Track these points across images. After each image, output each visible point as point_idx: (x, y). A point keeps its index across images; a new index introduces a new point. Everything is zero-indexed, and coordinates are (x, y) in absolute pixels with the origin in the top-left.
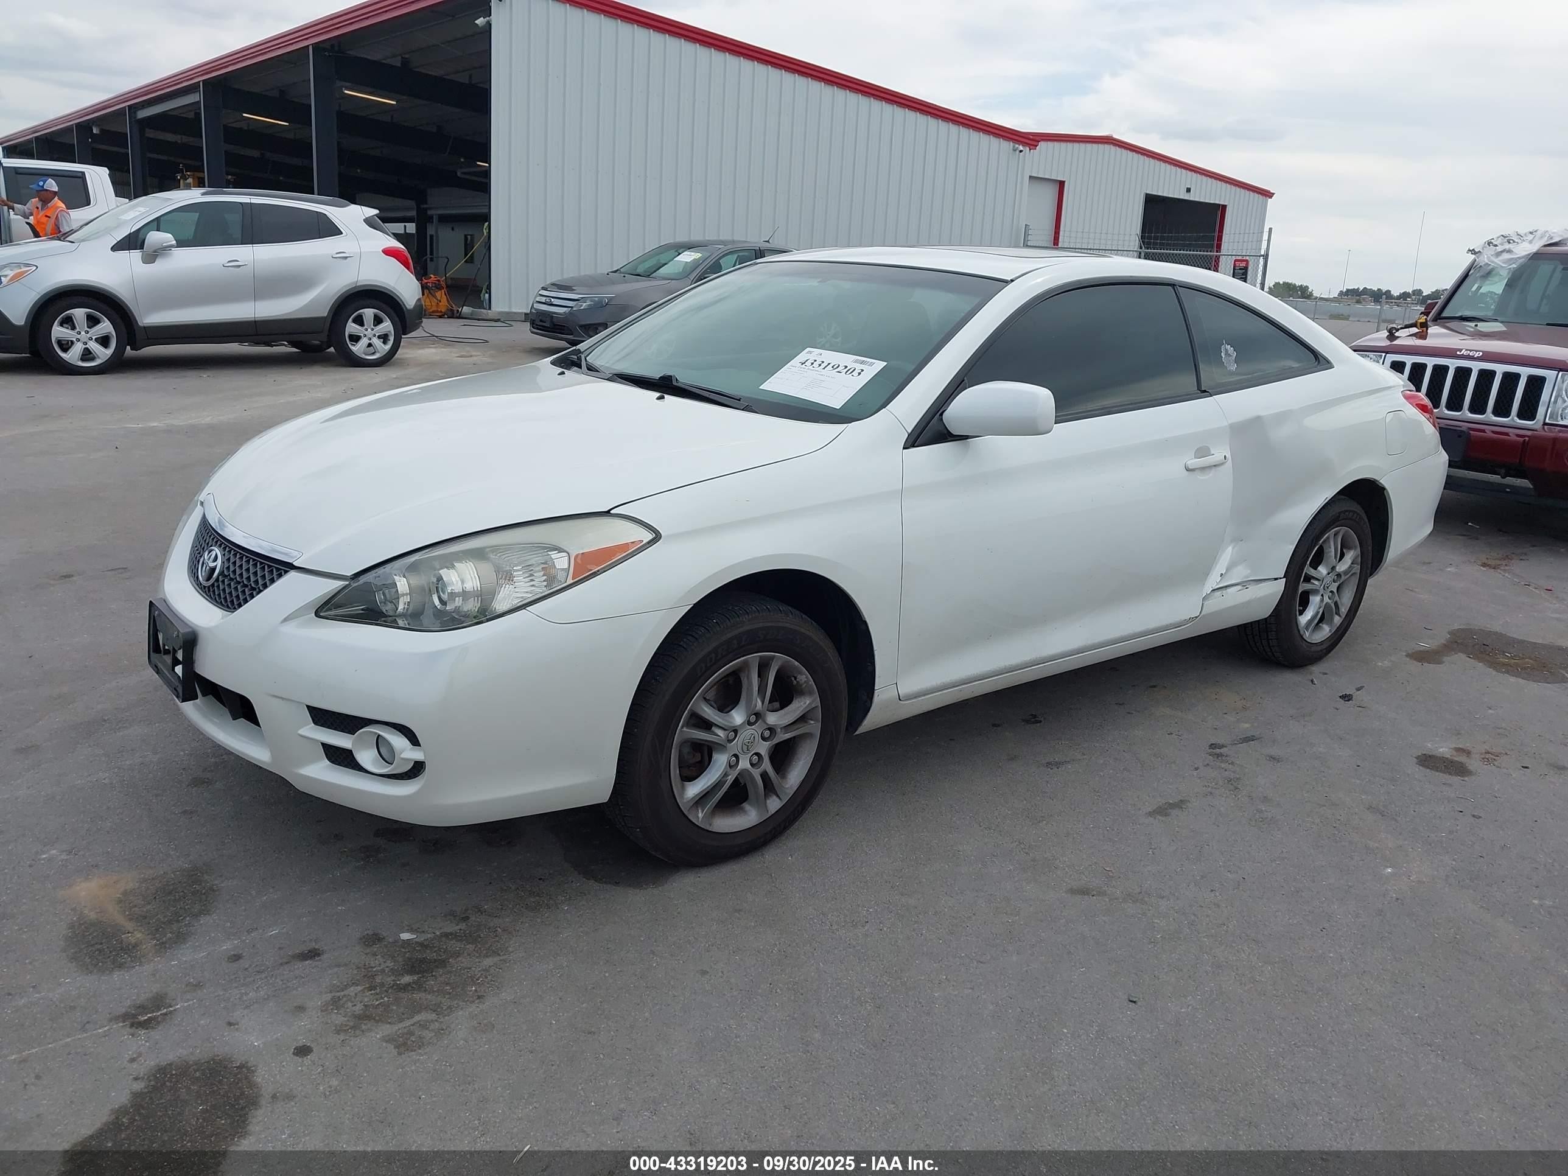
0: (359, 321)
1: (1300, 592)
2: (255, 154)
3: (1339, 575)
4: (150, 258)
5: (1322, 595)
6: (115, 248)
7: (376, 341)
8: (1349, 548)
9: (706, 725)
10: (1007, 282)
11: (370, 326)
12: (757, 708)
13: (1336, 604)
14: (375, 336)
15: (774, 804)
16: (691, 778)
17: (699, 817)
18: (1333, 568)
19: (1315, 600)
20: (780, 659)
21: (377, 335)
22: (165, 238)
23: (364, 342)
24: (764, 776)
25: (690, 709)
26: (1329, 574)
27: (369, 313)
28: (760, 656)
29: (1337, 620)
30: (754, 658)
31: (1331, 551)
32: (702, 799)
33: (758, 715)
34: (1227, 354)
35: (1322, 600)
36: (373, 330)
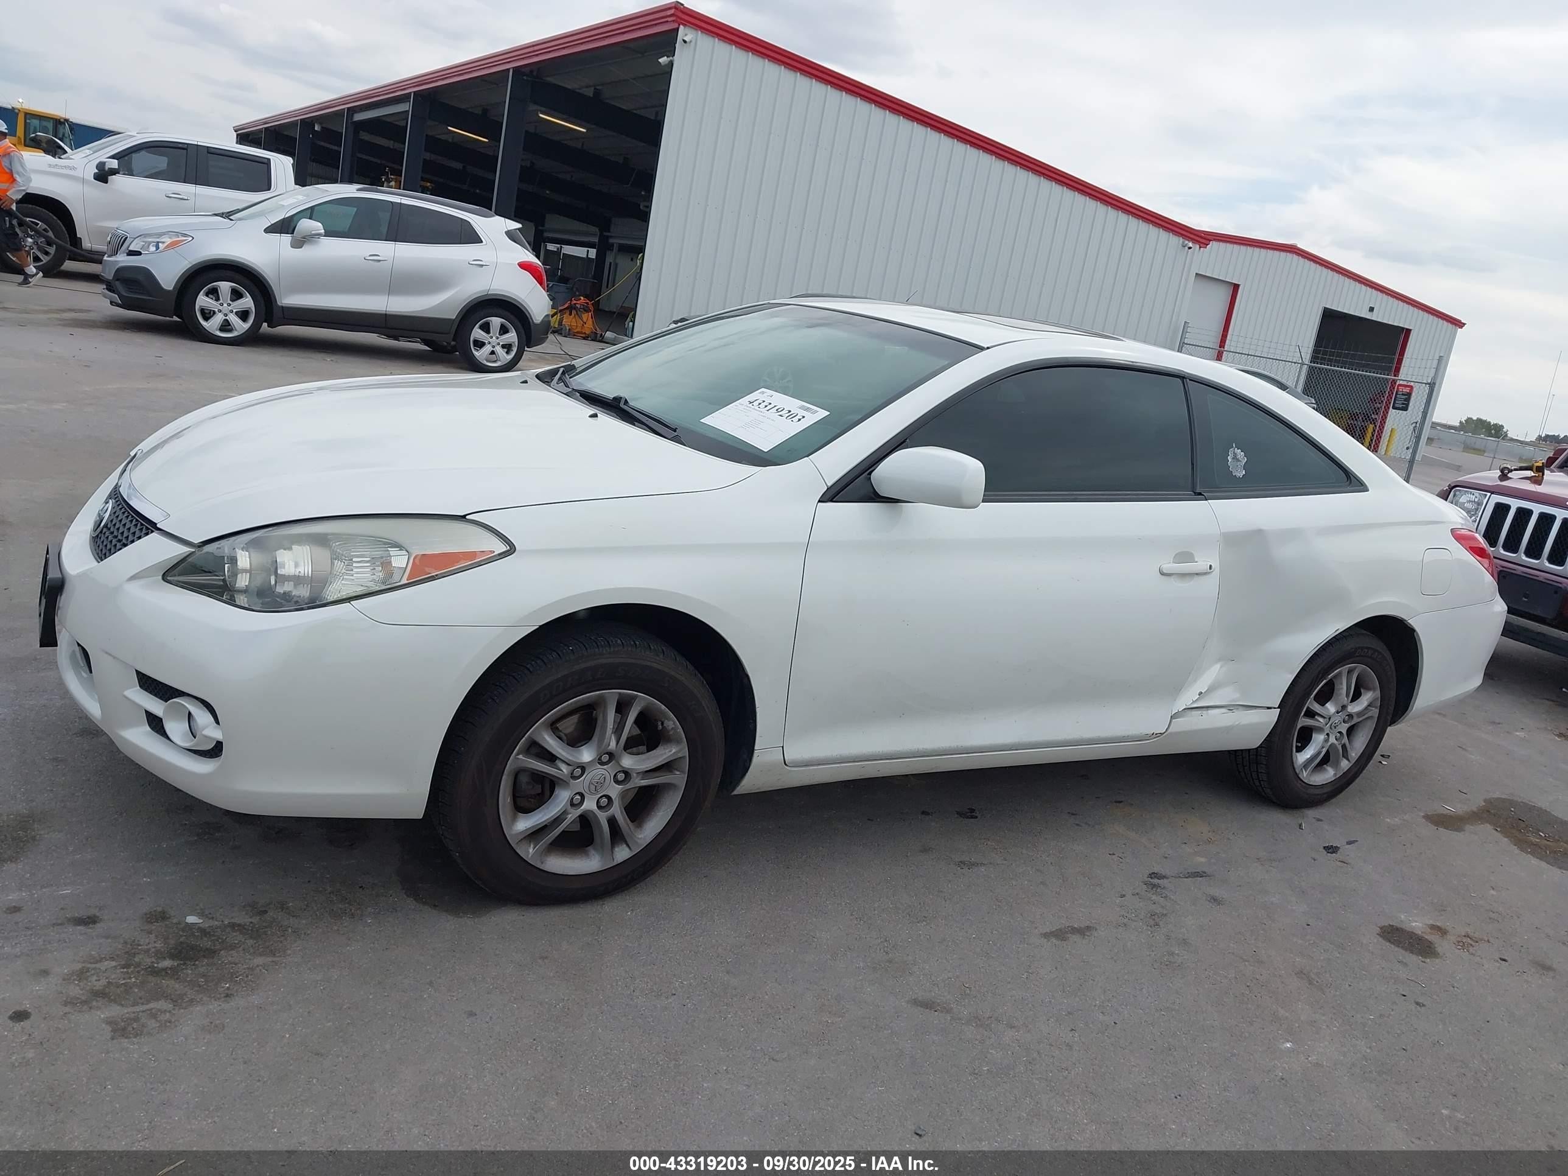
0: (486, 328)
1: (1298, 727)
2: (458, 165)
3: (1350, 716)
4: (298, 244)
5: (1328, 734)
6: (268, 230)
7: (499, 350)
8: (1368, 689)
9: (551, 758)
10: (982, 349)
11: (495, 334)
12: (610, 747)
13: (1344, 746)
14: (499, 344)
15: (622, 854)
16: (527, 810)
17: (529, 852)
18: (1344, 707)
19: (1318, 739)
20: (642, 700)
21: (501, 343)
22: (317, 226)
23: (487, 349)
24: (612, 821)
25: (529, 737)
26: (1338, 712)
27: (496, 322)
28: (620, 693)
29: (1345, 765)
30: (612, 695)
31: (1343, 688)
32: (535, 835)
33: (611, 755)
34: (1235, 458)
35: (1326, 740)
36: (498, 338)
